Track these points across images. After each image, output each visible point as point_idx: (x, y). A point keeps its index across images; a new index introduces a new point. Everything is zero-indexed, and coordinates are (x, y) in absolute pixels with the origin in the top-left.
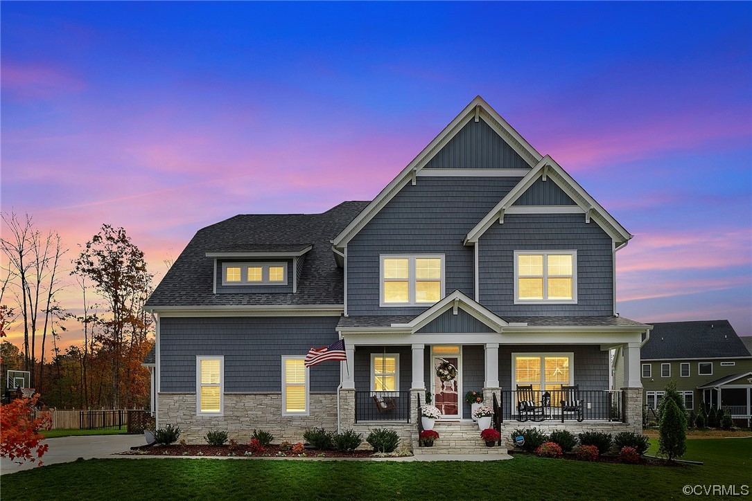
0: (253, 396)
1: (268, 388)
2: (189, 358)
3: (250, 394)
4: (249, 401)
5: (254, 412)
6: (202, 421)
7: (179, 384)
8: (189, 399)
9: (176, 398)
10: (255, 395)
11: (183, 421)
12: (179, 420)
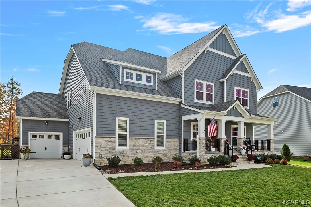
0: (143, 139)
1: (149, 135)
2: (112, 118)
3: (142, 138)
4: (141, 141)
5: (143, 147)
6: (119, 152)
7: (106, 132)
8: (112, 140)
9: (105, 139)
10: (144, 138)
11: (109, 152)
12: (107, 152)
